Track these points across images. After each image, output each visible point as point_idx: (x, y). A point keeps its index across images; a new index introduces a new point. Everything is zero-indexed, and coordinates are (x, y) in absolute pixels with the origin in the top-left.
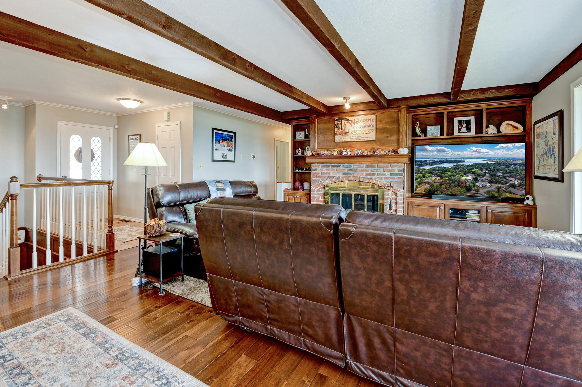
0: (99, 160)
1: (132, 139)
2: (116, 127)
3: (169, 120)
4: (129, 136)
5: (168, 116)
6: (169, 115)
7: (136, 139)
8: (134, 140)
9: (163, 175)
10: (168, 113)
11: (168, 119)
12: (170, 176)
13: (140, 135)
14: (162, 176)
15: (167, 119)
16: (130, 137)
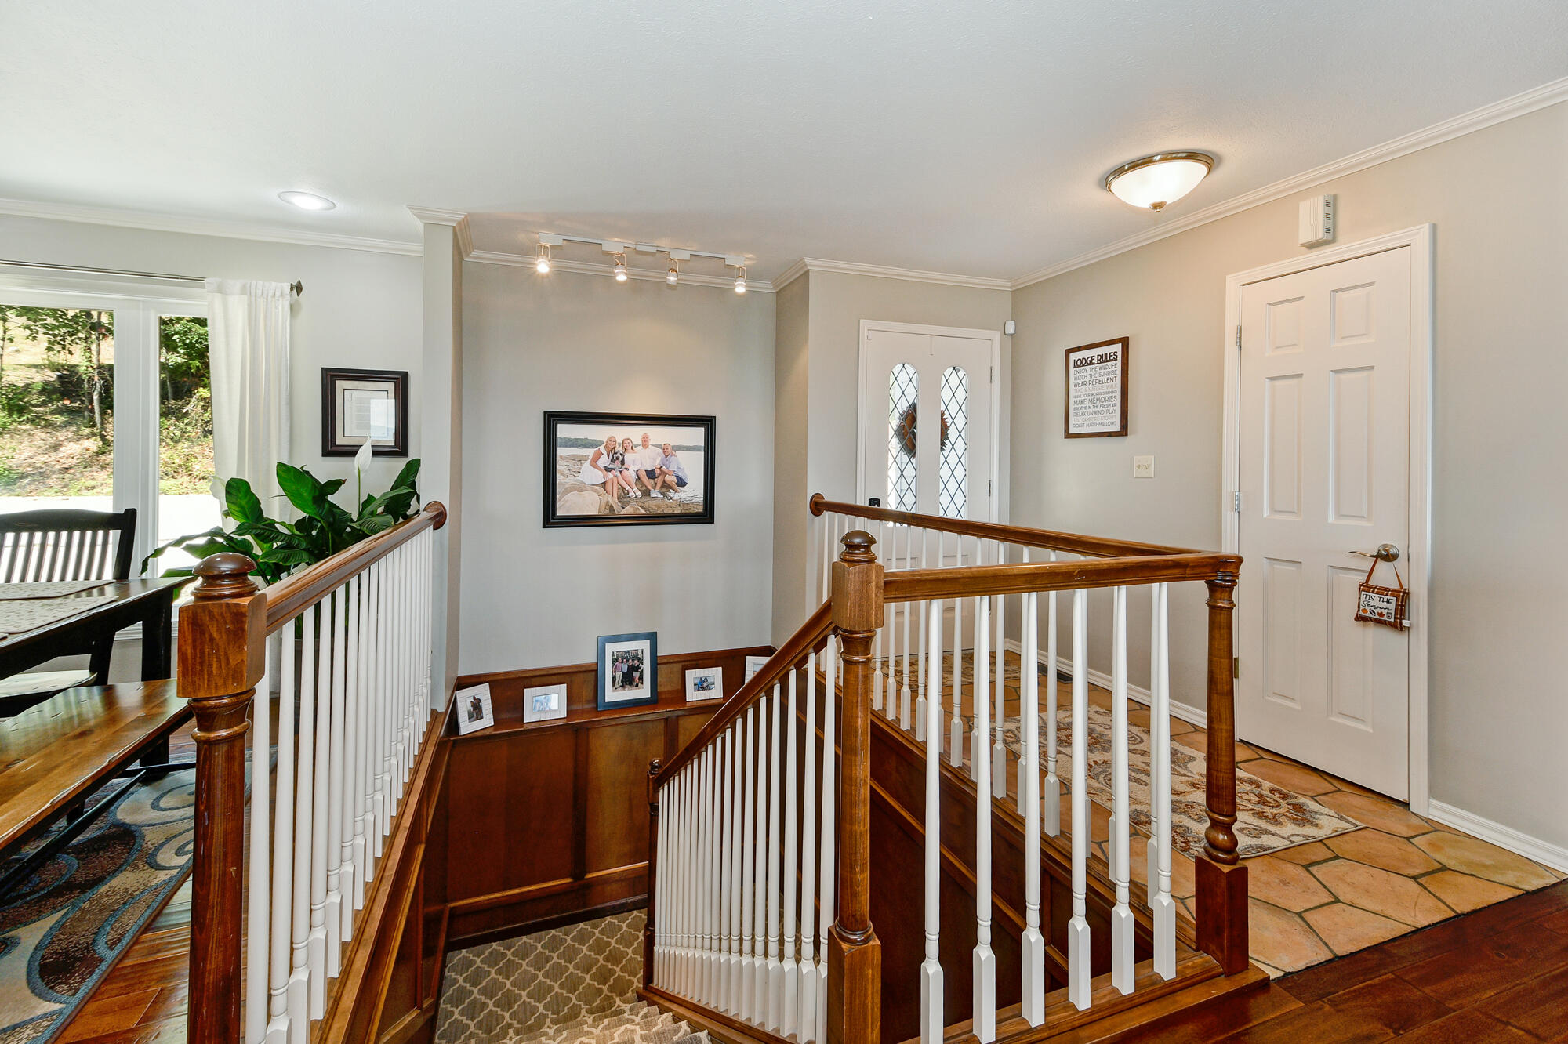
0: (960, 446)
1: (1084, 363)
2: (1011, 328)
3: (1329, 237)
4: (1068, 352)
5: (1328, 216)
6: (1330, 210)
7: (1103, 359)
8: (1091, 363)
9: (1274, 510)
10: (1328, 203)
11: (1327, 230)
12: (1331, 519)
13: (1125, 342)
14: (1266, 513)
15: (1320, 234)
16: (1074, 356)
